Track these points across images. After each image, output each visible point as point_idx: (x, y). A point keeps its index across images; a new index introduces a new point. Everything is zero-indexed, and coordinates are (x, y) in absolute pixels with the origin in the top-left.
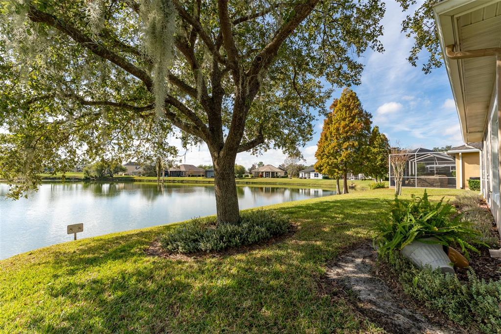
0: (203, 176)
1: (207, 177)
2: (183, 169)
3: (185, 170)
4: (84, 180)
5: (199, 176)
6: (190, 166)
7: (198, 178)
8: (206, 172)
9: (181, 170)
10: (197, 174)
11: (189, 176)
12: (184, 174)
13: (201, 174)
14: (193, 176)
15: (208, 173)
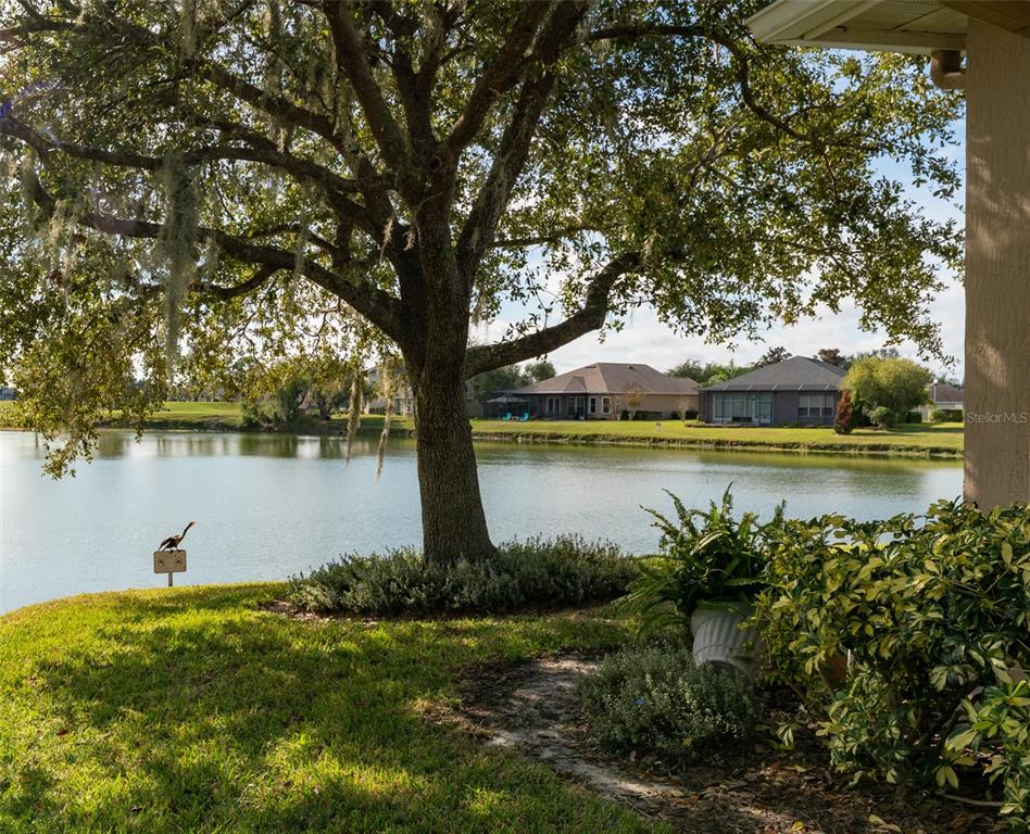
0: (690, 415)
1: (708, 421)
2: (597, 386)
3: (605, 391)
4: (241, 430)
5: (675, 416)
6: (631, 367)
7: (666, 424)
8: (706, 396)
9: (589, 390)
10: (666, 409)
11: (625, 416)
12: (600, 406)
13: (684, 406)
14: (642, 416)
15: (715, 403)
